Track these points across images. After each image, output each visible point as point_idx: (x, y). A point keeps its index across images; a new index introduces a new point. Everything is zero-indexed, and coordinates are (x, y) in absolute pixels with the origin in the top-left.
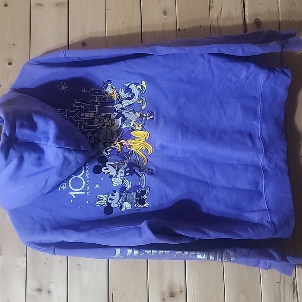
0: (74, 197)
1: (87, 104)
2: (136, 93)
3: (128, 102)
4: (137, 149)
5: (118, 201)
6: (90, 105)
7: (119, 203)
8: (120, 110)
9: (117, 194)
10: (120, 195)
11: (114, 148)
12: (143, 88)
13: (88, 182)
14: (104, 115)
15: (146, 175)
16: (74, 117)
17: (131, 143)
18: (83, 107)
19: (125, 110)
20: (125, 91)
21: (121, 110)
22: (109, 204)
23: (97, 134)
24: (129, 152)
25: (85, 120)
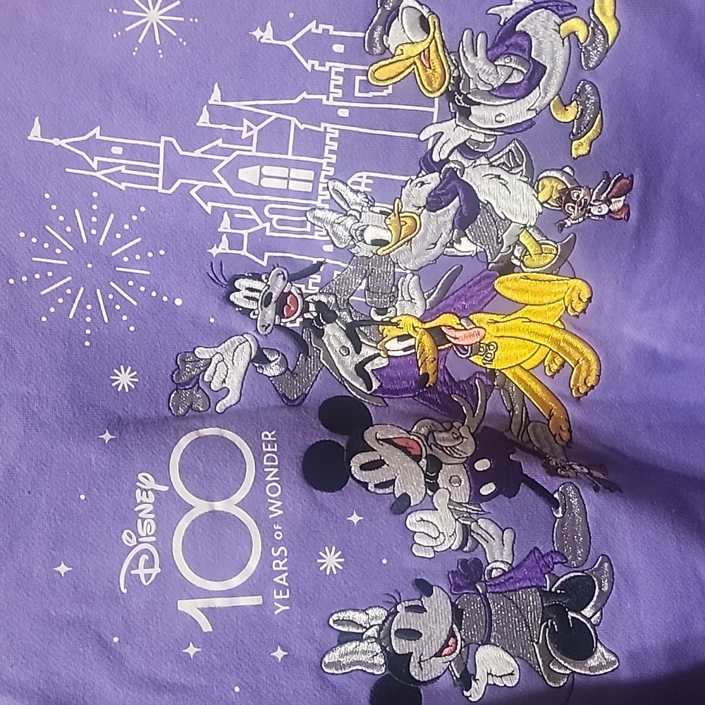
0: (206, 627)
1: (275, 115)
2: (553, 60)
3: (501, 110)
4: (519, 365)
5: (446, 645)
6: (294, 121)
7: (454, 655)
8: (456, 156)
9: (439, 604)
10: (453, 604)
11: (402, 353)
12: (594, 33)
13: (279, 536)
14: (367, 185)
15: (589, 494)
16: (201, 184)
17: (491, 334)
18: (255, 132)
19: (483, 160)
20: (495, 45)
21: (460, 159)
22: (398, 663)
23: (318, 281)
24: (474, 377)
25: (259, 206)
